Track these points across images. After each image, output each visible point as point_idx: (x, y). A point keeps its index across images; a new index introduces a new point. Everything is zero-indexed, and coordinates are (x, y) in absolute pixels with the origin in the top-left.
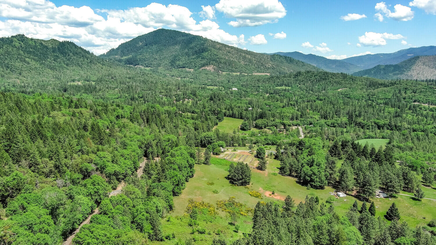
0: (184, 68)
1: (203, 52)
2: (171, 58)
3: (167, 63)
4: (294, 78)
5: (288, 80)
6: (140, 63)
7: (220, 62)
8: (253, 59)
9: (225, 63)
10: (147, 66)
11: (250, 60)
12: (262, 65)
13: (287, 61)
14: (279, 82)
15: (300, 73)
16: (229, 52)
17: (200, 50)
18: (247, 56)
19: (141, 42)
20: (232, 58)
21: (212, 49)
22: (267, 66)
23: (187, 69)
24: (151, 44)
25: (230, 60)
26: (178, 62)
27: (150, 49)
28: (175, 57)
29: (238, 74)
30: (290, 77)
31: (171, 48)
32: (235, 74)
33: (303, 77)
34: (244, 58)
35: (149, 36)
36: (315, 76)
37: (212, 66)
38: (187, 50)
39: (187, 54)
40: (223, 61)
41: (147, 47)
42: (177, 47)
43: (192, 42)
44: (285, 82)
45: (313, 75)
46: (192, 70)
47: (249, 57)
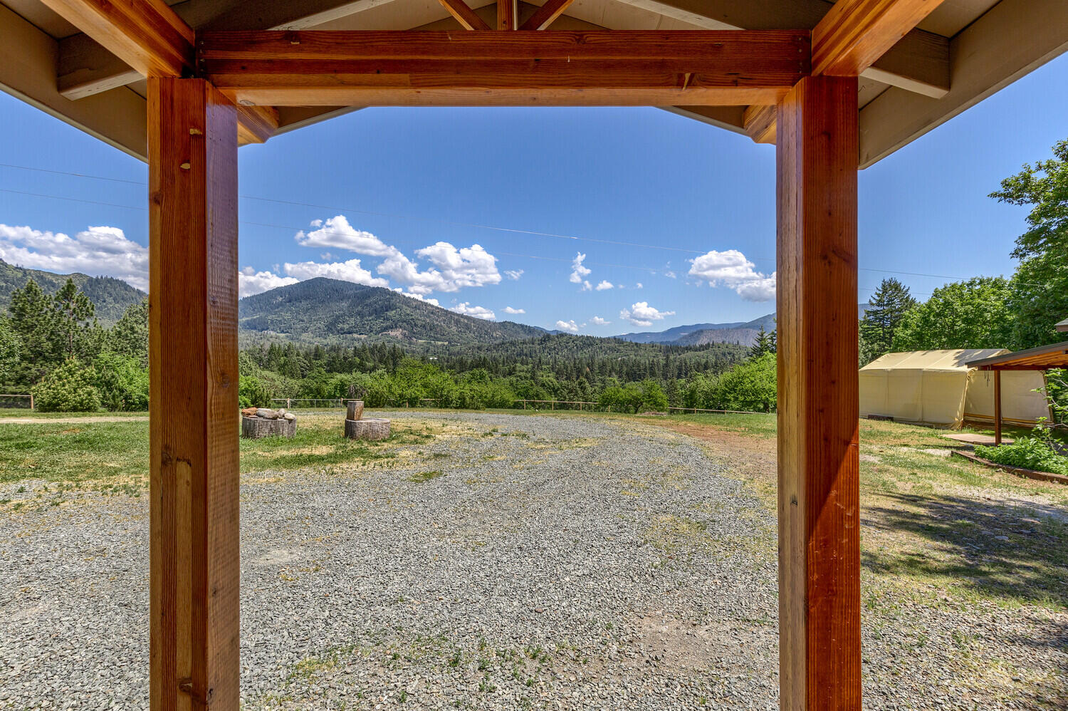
0: (350, 333)
1: (387, 311)
2: (329, 320)
3: (322, 326)
4: (539, 345)
5: (530, 347)
6: (271, 327)
7: (416, 325)
8: (472, 324)
9: (424, 327)
10: (283, 332)
11: (466, 325)
12: (487, 333)
13: (525, 331)
14: (514, 351)
15: (549, 337)
16: (432, 313)
17: (382, 307)
18: (462, 320)
19: (281, 297)
20: (437, 320)
21: (404, 306)
22: (494, 335)
23: (356, 336)
24: (298, 299)
25: (433, 323)
26: (341, 325)
27: (296, 307)
28: (338, 317)
29: (446, 343)
30: (533, 344)
31: (332, 304)
32: (440, 343)
33: (555, 342)
34: (457, 322)
35: (296, 288)
36: (573, 342)
37: (401, 330)
38: (360, 308)
39: (359, 313)
40: (419, 323)
41: (292, 304)
42: (344, 304)
43: (369, 297)
44: (525, 350)
45: (571, 341)
46: (363, 337)
47: (466, 321)
